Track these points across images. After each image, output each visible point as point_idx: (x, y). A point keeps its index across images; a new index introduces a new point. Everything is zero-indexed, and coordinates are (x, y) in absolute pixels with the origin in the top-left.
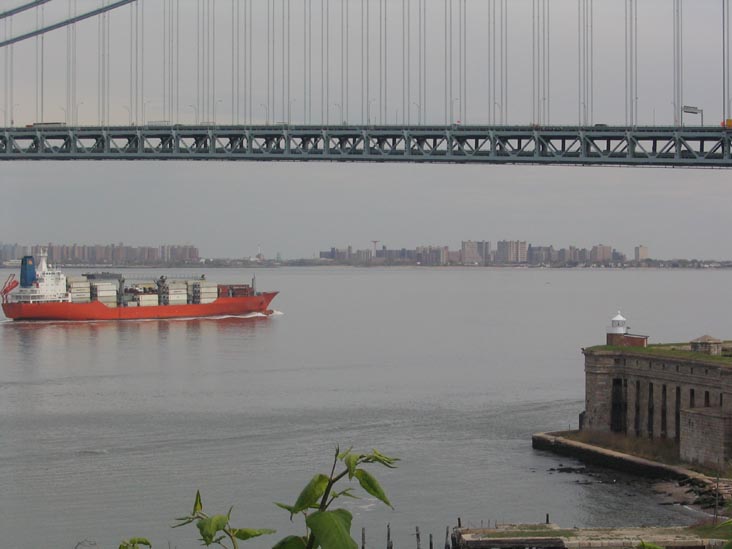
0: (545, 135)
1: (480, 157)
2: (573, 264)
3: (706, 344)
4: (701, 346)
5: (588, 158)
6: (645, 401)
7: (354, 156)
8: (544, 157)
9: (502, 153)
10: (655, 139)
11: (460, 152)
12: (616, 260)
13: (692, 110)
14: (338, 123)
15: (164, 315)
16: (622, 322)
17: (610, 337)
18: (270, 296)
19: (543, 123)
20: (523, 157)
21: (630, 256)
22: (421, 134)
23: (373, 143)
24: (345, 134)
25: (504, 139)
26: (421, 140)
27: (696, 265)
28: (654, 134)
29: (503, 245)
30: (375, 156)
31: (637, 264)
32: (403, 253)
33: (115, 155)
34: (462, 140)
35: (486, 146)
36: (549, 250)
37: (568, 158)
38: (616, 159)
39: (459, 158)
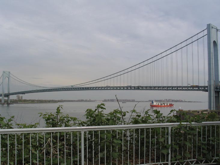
0: (173, 87)
1: (165, 90)
2: (177, 102)
3: (190, 111)
4: (189, 111)
5: (177, 90)
6: (183, 117)
7: (151, 90)
8: (173, 90)
9: (168, 89)
10: (185, 88)
11: (163, 89)
12: (182, 101)
13: (189, 84)
14: (149, 86)
15: (164, 106)
16: (180, 108)
17: (179, 110)
18: (173, 105)
19: (172, 86)
20: (170, 90)
21: (183, 101)
22: (159, 87)
23: (153, 88)
24: (150, 87)
25: (168, 88)
26: (159, 88)
27: (191, 102)
28: (185, 87)
29: (169, 100)
30: (154, 90)
31: (184, 102)
32: (158, 100)
33: (125, 89)
34: (163, 88)
35: (166, 88)
36: (174, 100)
37: (175, 90)
38: (180, 90)
39: (163, 90)
